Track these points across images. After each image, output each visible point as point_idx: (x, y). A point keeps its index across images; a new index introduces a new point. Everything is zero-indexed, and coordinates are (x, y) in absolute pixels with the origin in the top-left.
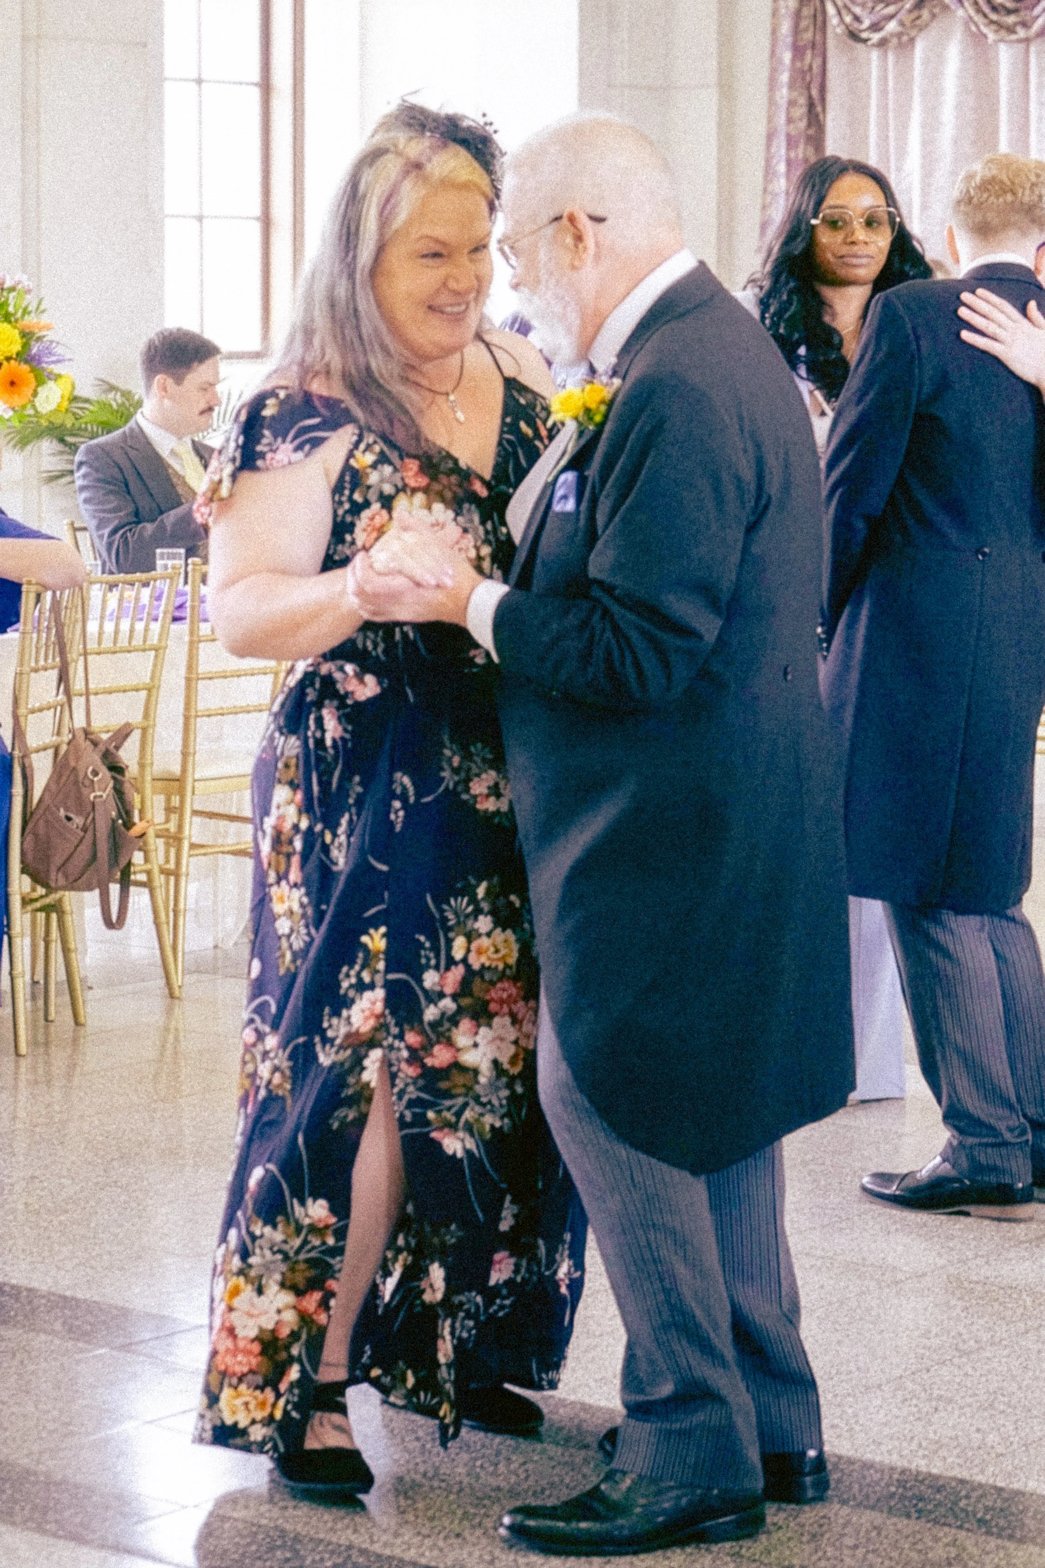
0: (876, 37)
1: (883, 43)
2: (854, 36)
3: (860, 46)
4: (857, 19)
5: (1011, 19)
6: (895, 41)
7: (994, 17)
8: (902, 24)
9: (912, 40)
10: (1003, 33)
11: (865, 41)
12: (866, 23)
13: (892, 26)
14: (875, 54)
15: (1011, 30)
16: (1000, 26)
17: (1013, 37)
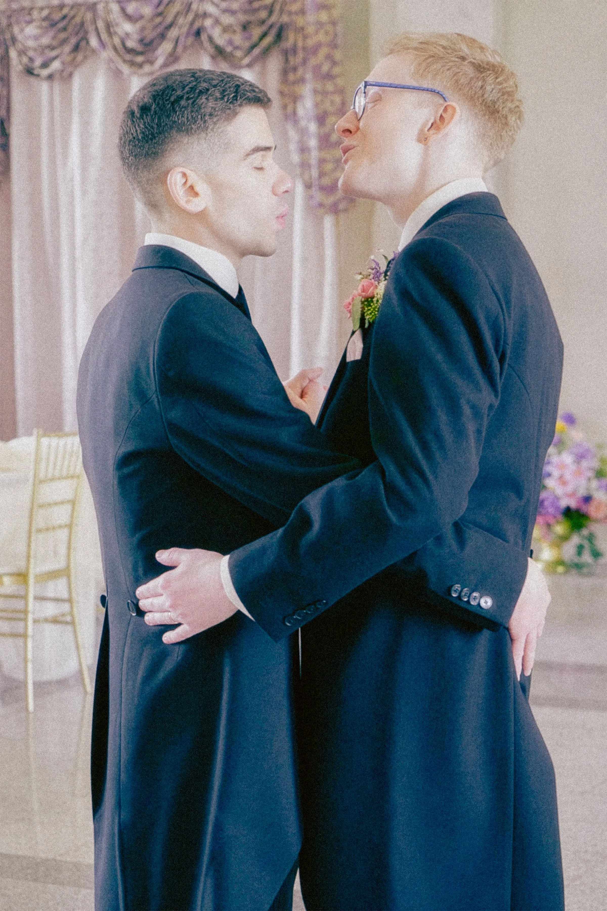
0: (45, 72)
1: (50, 77)
2: (29, 71)
3: (33, 80)
4: (31, 60)
5: (140, 59)
6: (58, 76)
7: (128, 57)
8: (63, 63)
9: (71, 75)
10: (134, 69)
11: (38, 76)
12: (38, 62)
13: (56, 65)
14: (45, 86)
15: (140, 66)
16: (132, 64)
17: (141, 71)
